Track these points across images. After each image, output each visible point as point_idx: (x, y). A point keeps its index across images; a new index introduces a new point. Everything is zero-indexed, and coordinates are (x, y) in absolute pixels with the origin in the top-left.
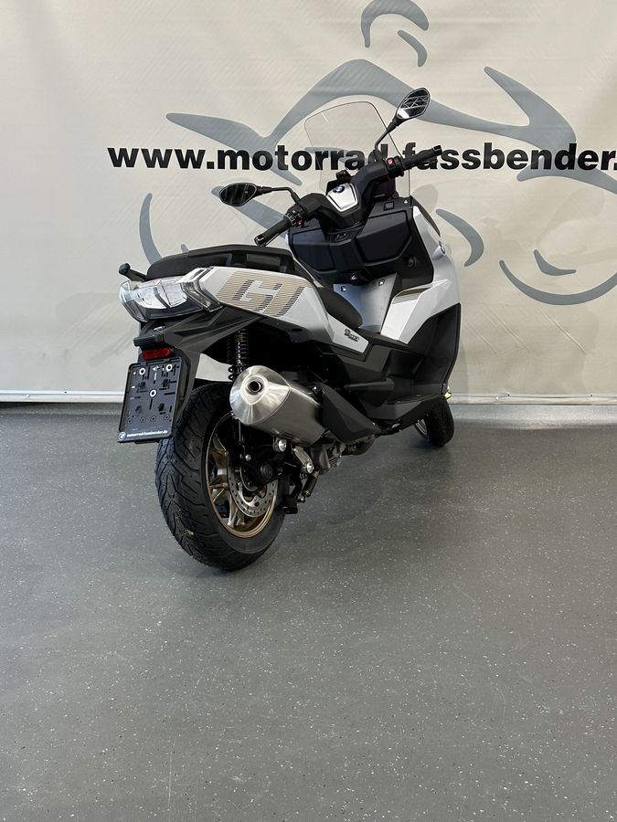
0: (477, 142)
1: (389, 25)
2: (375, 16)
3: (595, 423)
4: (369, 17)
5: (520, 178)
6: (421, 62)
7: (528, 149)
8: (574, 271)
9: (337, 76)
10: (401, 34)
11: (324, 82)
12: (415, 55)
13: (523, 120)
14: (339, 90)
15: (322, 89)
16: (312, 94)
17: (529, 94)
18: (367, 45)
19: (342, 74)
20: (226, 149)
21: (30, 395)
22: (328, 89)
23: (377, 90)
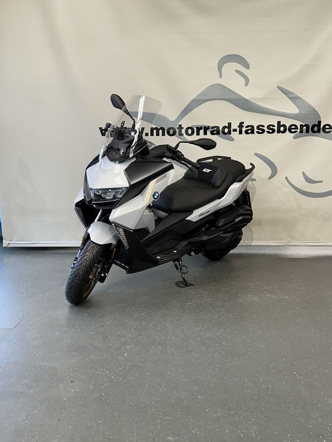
0: (273, 121)
2: (224, 63)
4: (221, 64)
5: (295, 138)
6: (246, 84)
7: (298, 124)
8: (322, 181)
9: (206, 92)
10: (237, 71)
11: (200, 95)
12: (243, 81)
14: (208, 98)
15: (199, 98)
16: (194, 100)
17: (298, 98)
18: (221, 77)
20: (154, 126)
21: (62, 243)
22: (202, 98)
23: (225, 98)
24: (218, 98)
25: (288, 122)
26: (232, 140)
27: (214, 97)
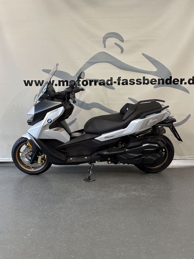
1: (111, 41)
2: (107, 38)
3: (182, 166)
4: (105, 39)
5: (155, 87)
6: (122, 52)
7: (157, 78)
9: (95, 57)
10: (116, 44)
11: (91, 59)
12: (120, 50)
13: (155, 69)
14: (96, 61)
15: (91, 61)
16: (88, 62)
17: (156, 61)
18: (105, 47)
19: (97, 56)
22: (93, 61)
23: (108, 61)
24: (103, 61)
25: (150, 77)
26: (113, 89)
27: (101, 61)
